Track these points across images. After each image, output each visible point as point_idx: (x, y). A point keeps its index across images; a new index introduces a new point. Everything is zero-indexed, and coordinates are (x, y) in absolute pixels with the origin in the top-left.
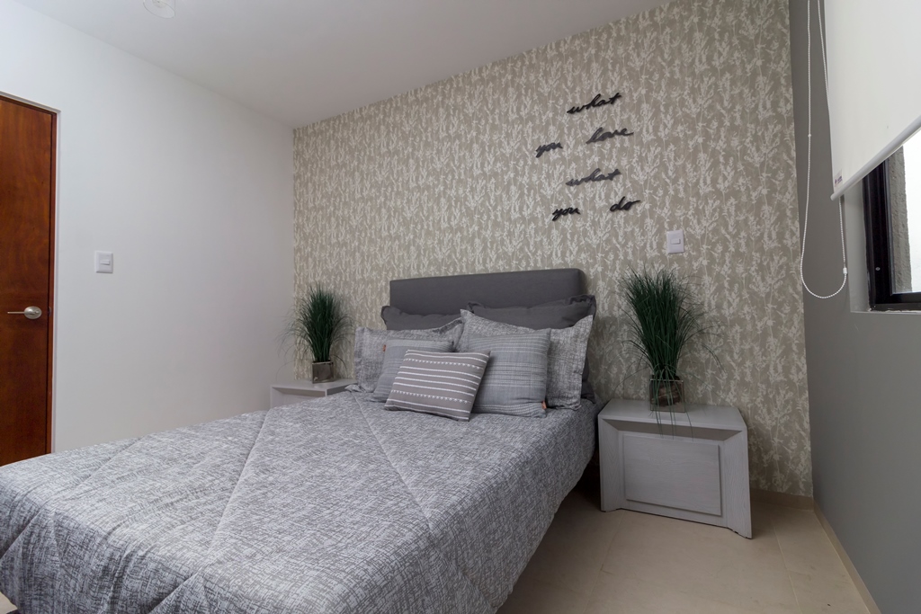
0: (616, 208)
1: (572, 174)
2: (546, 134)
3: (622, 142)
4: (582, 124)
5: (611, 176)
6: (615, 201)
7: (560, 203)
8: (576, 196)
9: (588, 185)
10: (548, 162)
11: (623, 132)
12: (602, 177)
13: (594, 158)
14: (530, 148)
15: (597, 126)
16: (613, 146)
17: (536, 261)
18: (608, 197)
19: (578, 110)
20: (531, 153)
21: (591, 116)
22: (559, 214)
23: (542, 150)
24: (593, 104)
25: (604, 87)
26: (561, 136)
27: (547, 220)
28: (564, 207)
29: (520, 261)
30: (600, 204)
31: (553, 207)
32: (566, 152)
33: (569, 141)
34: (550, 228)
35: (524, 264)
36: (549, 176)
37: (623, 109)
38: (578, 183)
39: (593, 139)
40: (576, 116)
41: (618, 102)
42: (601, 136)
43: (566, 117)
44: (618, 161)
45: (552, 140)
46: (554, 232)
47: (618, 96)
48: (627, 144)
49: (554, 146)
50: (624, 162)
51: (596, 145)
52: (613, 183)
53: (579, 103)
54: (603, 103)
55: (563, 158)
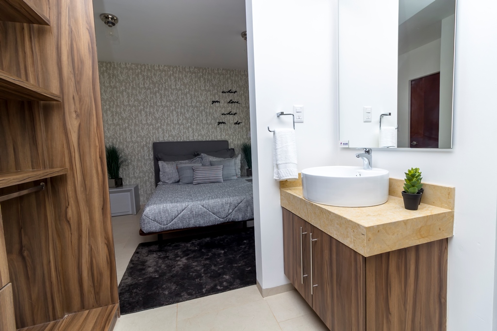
0: (236, 123)
1: (223, 112)
2: (215, 97)
3: (237, 105)
4: (226, 97)
5: (234, 114)
6: (235, 121)
7: (220, 120)
8: (224, 118)
9: (228, 116)
10: (215, 106)
11: (237, 102)
12: (232, 114)
13: (230, 108)
14: (209, 101)
15: (231, 99)
16: (235, 106)
17: (212, 137)
18: (233, 120)
19: (225, 92)
20: (210, 102)
21: (228, 95)
22: (219, 123)
23: (213, 102)
24: (229, 92)
25: (232, 87)
26: (219, 99)
27: (215, 125)
28: (221, 121)
29: (207, 137)
30: (231, 122)
31: (218, 121)
32: (221, 104)
33: (222, 101)
34: (217, 127)
35: (208, 138)
36: (216, 111)
37: (237, 95)
38: (225, 114)
39: (229, 102)
40: (224, 94)
41: (236, 93)
42: (231, 102)
43: (221, 93)
44: (236, 110)
45: (217, 100)
46: (218, 128)
47: (236, 92)
48: (238, 106)
49: (217, 102)
50: (238, 111)
51: (230, 104)
52: (235, 116)
53: (225, 90)
54: (232, 92)
55: (220, 106)
